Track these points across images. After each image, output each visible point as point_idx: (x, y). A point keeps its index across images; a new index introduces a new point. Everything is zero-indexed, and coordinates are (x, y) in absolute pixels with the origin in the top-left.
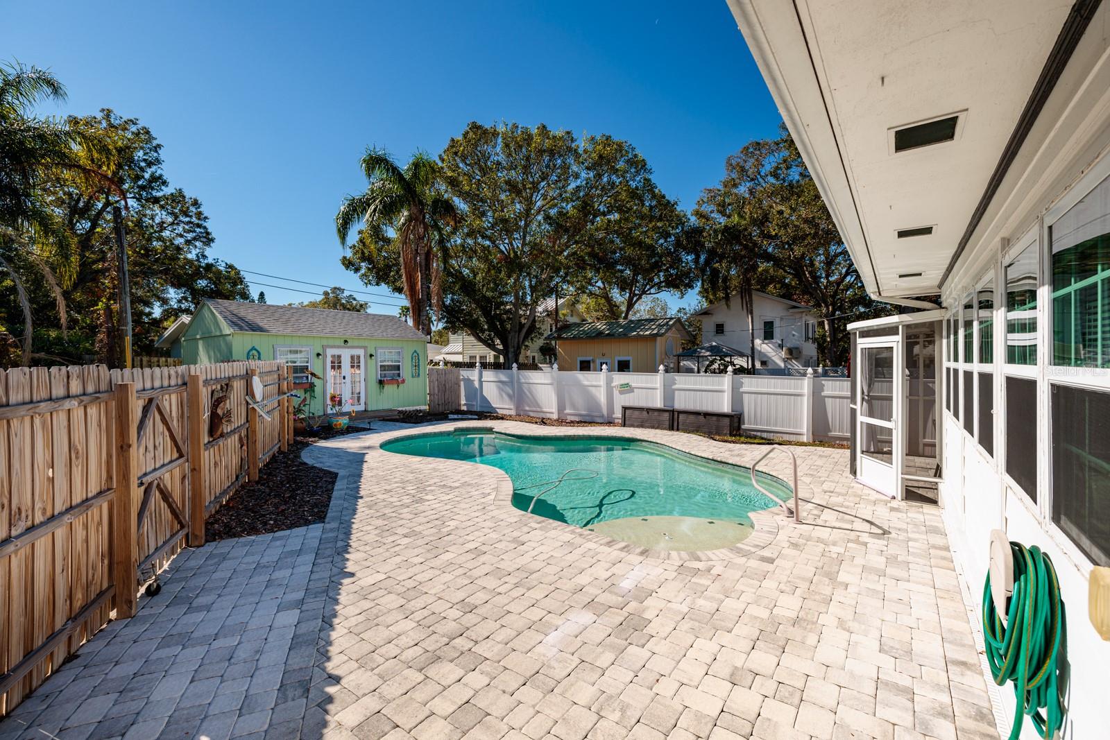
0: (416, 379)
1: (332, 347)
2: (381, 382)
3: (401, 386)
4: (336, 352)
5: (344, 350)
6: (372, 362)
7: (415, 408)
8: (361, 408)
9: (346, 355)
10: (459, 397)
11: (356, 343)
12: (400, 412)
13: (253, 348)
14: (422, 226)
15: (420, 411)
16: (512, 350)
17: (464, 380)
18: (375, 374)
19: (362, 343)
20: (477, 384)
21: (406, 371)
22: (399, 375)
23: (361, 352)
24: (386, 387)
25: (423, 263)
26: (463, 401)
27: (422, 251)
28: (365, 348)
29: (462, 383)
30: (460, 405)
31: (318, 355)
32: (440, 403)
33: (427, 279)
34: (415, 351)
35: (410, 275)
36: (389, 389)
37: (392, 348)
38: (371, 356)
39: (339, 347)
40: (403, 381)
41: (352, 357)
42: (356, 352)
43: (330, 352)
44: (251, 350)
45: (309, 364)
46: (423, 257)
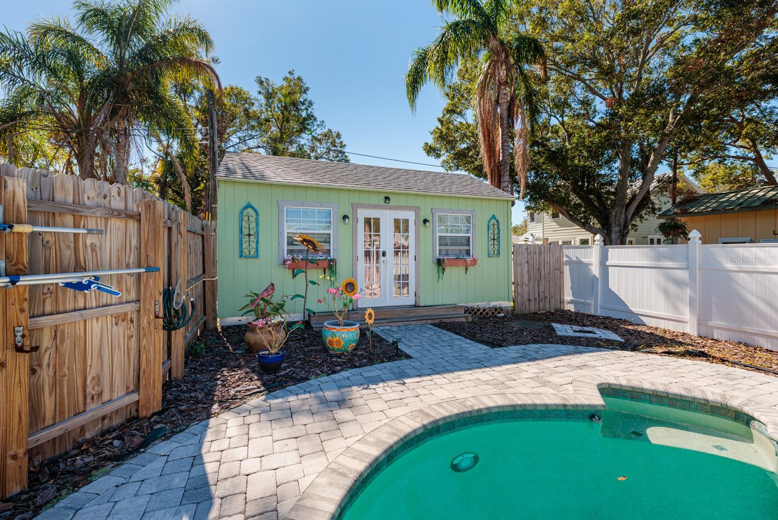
0: (494, 259)
1: (365, 206)
2: (439, 262)
3: (471, 269)
4: (372, 214)
5: (384, 212)
6: (426, 232)
7: (493, 304)
8: (408, 299)
9: (387, 218)
10: (561, 289)
11: (403, 201)
12: (468, 310)
13: (249, 206)
14: (504, 67)
15: (501, 309)
16: (617, 229)
17: (570, 263)
18: (430, 251)
19: (412, 202)
20: (595, 270)
21: (479, 247)
22: (468, 253)
23: (410, 216)
24: (448, 269)
25: (505, 115)
26: (568, 296)
27: (505, 100)
28: (416, 209)
29: (566, 269)
30: (562, 302)
31: (345, 217)
32: (532, 298)
33: (509, 136)
34: (494, 217)
35: (489, 132)
36: (453, 273)
37: (458, 211)
38: (425, 221)
39: (376, 207)
40: (474, 262)
41: (397, 221)
42: (402, 215)
43: (363, 214)
44: (246, 208)
45: (331, 232)
46: (505, 107)
